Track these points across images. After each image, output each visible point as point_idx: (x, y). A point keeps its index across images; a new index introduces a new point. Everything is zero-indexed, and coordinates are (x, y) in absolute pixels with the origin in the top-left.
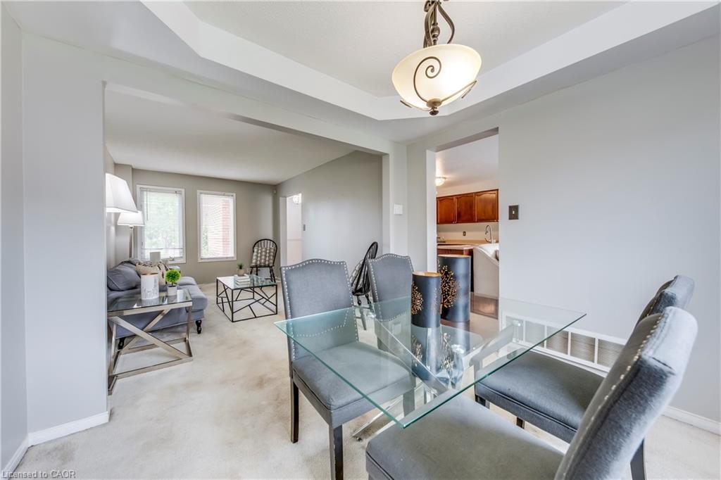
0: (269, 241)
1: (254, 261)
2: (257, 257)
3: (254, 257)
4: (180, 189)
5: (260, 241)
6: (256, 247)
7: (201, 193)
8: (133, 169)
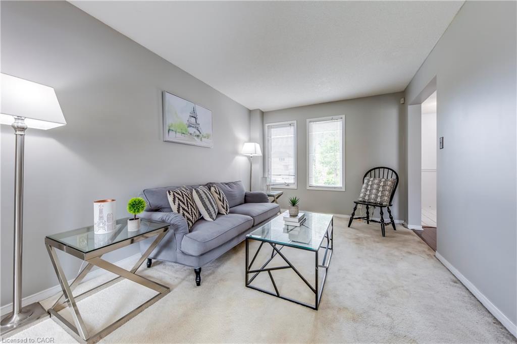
0: (386, 170)
1: (362, 195)
2: (366, 190)
3: (363, 190)
4: (292, 122)
5: (375, 169)
6: (367, 178)
7: (310, 122)
8: (263, 114)
